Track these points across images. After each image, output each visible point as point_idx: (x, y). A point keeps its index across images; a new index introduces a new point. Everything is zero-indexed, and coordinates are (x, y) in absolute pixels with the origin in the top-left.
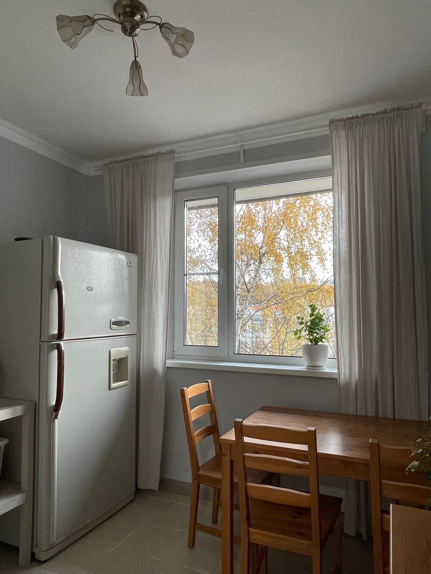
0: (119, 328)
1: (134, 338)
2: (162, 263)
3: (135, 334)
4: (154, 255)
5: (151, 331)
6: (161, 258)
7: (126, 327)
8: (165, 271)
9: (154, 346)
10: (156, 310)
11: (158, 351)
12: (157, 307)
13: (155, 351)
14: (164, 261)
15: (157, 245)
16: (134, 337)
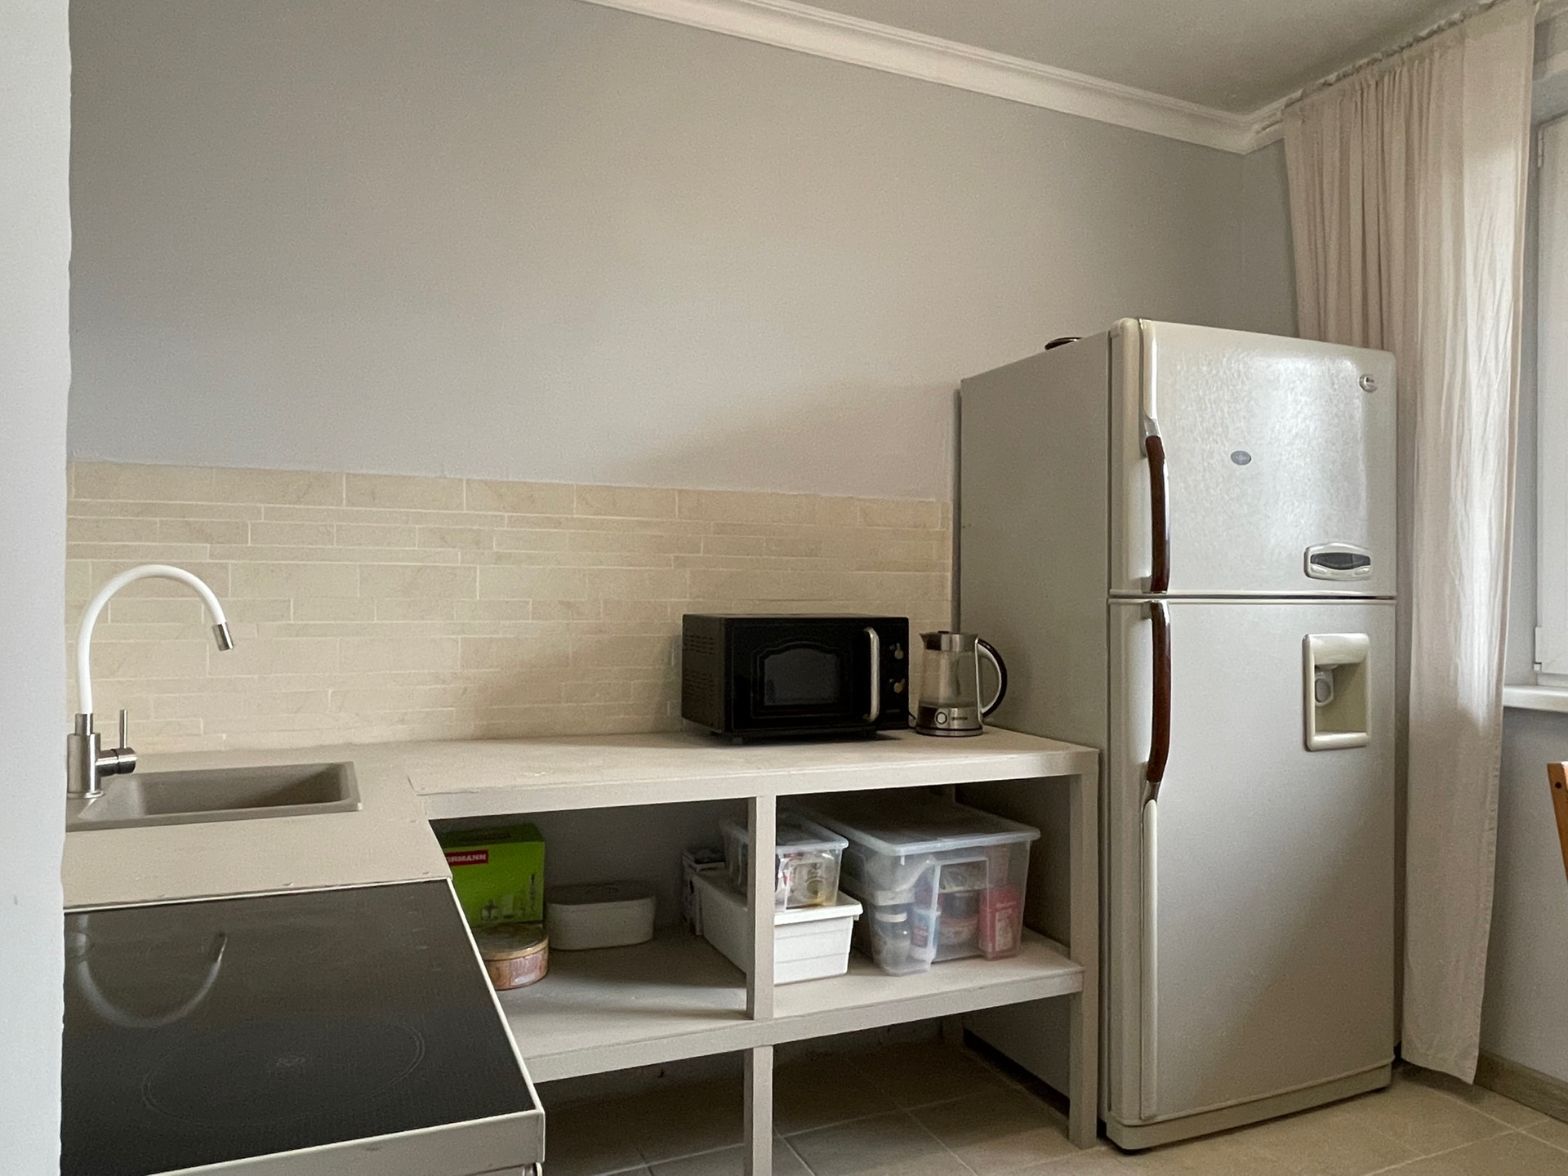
0: (1333, 574)
1: (1389, 610)
2: (1484, 372)
3: (1391, 598)
4: (1454, 349)
5: (1447, 592)
6: (1480, 356)
7: (1356, 574)
8: (1494, 396)
9: (1457, 638)
10: (1465, 524)
11: (1472, 653)
12: (1467, 515)
13: (1463, 656)
14: (1491, 364)
15: (1465, 314)
16: (1387, 607)
